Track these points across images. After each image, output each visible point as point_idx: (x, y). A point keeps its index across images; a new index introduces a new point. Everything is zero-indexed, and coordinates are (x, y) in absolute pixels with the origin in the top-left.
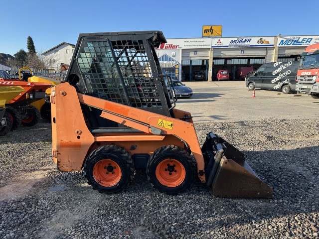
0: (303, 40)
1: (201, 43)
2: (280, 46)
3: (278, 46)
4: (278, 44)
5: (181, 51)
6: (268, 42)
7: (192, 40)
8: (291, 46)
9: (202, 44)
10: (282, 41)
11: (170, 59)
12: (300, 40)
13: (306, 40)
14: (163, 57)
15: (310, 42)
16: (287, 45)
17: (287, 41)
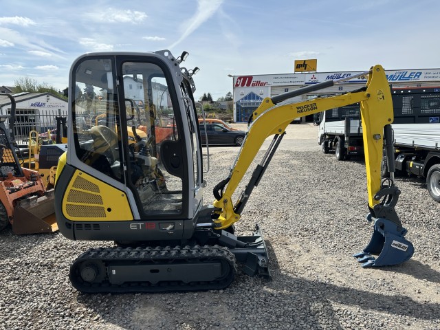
0: (410, 75)
1: (292, 80)
5: (270, 88)
7: (282, 76)
8: (397, 81)
9: (294, 80)
10: (387, 76)
11: (258, 98)
12: (407, 75)
13: (415, 74)
14: (250, 95)
15: (419, 76)
16: (393, 80)
17: (392, 76)
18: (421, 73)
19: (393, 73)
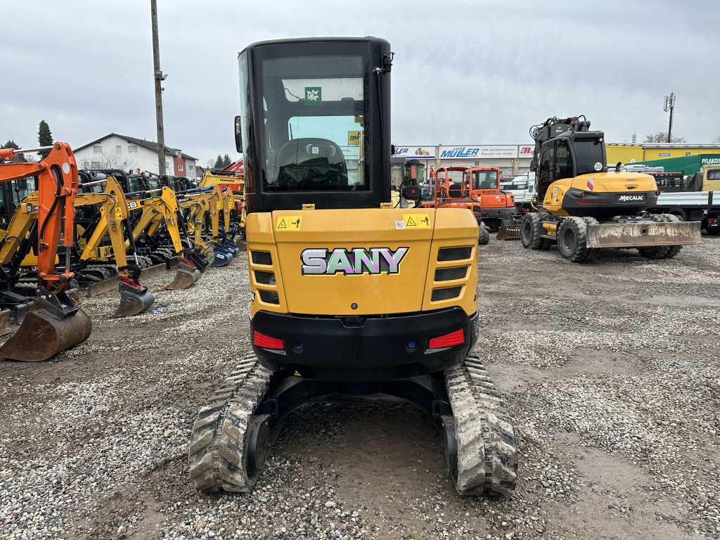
0: (468, 151)
2: (443, 158)
3: (440, 158)
4: (440, 154)
6: (428, 154)
8: (455, 157)
10: (445, 152)
12: (465, 152)
13: (472, 151)
15: (476, 153)
16: (450, 156)
17: (450, 152)
18: (478, 150)
19: (451, 149)
